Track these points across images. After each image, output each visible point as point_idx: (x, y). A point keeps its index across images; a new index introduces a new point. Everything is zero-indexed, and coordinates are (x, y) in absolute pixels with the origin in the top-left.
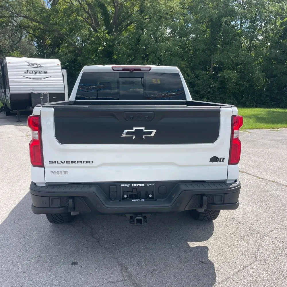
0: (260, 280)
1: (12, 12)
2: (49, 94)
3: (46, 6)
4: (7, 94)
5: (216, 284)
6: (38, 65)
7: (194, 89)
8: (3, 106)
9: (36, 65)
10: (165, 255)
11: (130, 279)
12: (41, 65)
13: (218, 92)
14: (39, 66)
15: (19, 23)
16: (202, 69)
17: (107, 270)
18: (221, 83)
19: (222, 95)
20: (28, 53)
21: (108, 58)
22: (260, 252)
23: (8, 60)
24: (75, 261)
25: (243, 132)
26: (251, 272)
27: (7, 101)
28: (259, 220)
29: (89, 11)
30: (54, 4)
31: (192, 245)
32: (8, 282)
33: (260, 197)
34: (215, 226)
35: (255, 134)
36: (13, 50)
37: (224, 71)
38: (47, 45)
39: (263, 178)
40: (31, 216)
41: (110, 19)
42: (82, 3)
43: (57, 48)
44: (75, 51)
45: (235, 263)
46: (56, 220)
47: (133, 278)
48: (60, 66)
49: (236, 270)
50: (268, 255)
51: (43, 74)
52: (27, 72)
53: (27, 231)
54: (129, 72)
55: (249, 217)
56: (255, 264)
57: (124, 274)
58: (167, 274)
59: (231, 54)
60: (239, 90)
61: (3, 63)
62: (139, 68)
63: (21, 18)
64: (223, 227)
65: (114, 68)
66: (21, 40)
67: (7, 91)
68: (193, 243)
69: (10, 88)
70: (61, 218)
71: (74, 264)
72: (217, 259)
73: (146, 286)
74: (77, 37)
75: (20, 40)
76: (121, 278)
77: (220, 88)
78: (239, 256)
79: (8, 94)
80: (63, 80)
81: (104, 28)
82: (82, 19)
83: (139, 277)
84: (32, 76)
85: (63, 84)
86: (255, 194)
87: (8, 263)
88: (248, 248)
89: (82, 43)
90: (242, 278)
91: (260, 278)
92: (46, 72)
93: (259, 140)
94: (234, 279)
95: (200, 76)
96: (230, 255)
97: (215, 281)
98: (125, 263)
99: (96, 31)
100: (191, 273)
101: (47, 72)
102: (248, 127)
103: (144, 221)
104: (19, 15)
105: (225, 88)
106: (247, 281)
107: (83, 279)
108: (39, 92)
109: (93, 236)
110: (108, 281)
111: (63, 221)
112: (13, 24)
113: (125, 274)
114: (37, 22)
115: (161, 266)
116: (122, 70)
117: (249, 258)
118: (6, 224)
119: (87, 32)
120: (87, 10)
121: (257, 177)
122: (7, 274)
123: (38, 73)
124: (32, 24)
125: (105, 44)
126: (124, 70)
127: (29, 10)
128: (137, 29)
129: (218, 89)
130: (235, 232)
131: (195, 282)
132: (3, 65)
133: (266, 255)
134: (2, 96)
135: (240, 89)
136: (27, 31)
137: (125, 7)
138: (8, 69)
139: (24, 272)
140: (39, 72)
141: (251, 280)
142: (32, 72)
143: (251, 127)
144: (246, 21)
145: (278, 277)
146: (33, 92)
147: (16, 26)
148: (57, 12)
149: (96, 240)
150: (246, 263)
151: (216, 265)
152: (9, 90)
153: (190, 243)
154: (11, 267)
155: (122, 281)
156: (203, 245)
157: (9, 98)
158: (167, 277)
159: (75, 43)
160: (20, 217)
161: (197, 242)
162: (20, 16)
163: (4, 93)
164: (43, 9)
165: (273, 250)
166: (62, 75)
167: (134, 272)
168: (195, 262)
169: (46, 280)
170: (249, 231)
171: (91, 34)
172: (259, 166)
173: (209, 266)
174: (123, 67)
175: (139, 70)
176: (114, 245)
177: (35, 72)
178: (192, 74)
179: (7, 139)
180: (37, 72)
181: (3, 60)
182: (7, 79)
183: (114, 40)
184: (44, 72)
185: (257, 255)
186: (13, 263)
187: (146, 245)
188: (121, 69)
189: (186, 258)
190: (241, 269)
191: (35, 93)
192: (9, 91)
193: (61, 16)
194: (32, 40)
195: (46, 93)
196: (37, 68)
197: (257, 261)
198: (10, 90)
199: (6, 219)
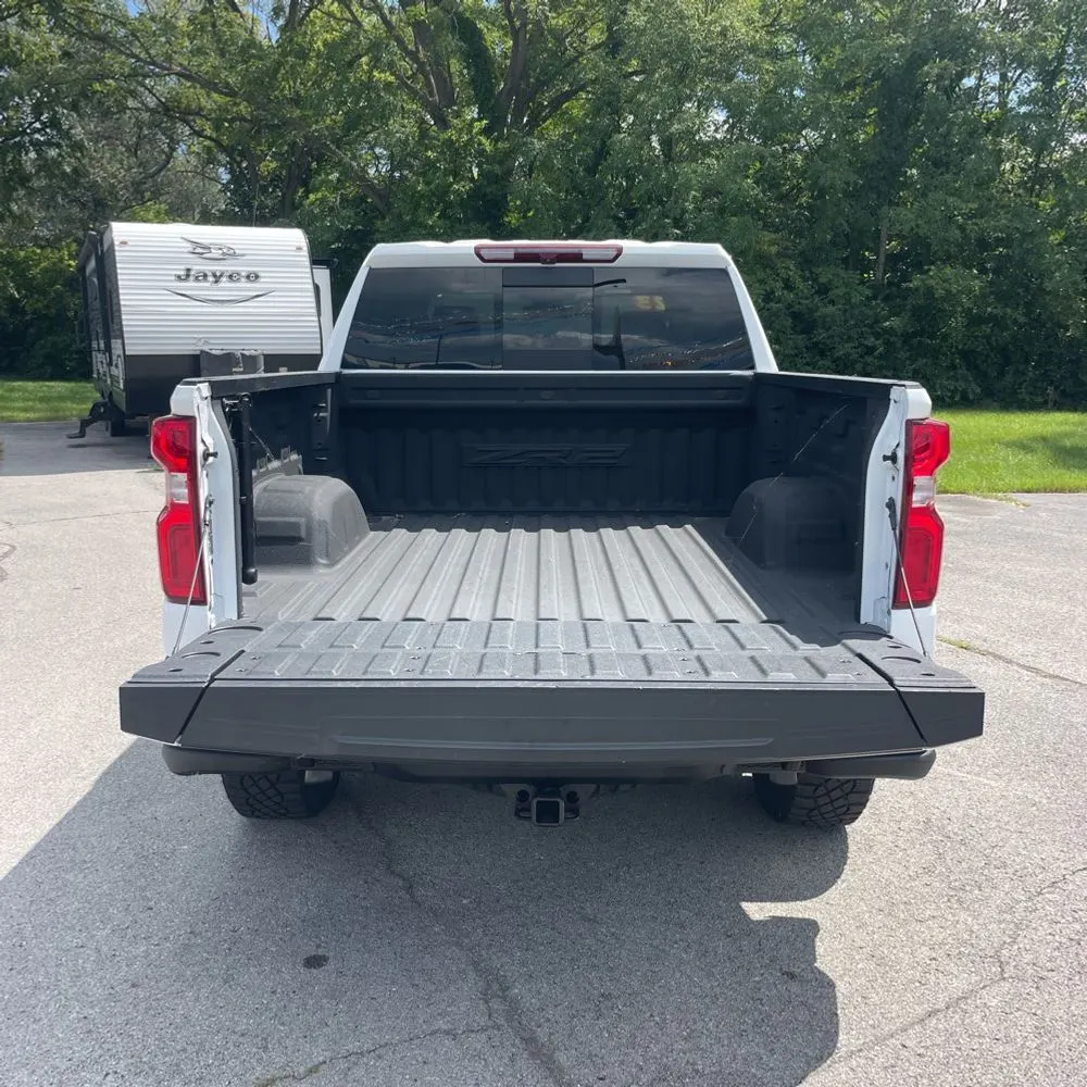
0: (1009, 1048)
1: (138, 59)
2: (266, 356)
3: (264, 34)
4: (114, 358)
5: (835, 1057)
6: (225, 251)
7: (810, 339)
8: (101, 400)
9: (220, 252)
10: (651, 945)
11: (515, 1024)
12: (237, 252)
13: (907, 348)
14: (229, 254)
15: (163, 100)
16: (845, 261)
17: (433, 988)
18: (918, 314)
19: (921, 362)
20: (198, 210)
21: (484, 224)
22: (1019, 948)
23: (121, 232)
24: (320, 952)
25: (995, 501)
26: (977, 1018)
27: (115, 383)
28: (1028, 829)
29: (417, 48)
30: (290, 26)
31: (756, 911)
32: (75, 1015)
33: (1038, 747)
34: (852, 848)
35: (1046, 510)
36: (143, 197)
37: (930, 270)
38: (263, 178)
39: (1057, 677)
40: (174, 790)
41: (496, 78)
42: (394, 18)
43: (301, 191)
44: (363, 199)
45: (918, 984)
46: (258, 806)
47: (524, 1022)
48: (305, 252)
49: (920, 1011)
50: (1050, 961)
51: (243, 284)
52: (188, 276)
53: (153, 843)
54: (539, 265)
55: (989, 819)
56: (995, 990)
57: (495, 1004)
58: (655, 1014)
59: (958, 203)
60: (989, 343)
61: (102, 245)
62: (576, 251)
63: (172, 81)
64: (885, 851)
65: (482, 252)
66: (171, 164)
67: (116, 344)
68: (764, 904)
69: (125, 336)
70: (274, 799)
71: (314, 962)
72: (848, 966)
73: (574, 1051)
74: (372, 148)
75: (168, 162)
76: (484, 1021)
77: (915, 334)
78: (934, 959)
79: (119, 356)
80: (314, 305)
81: (472, 113)
82: (391, 78)
83: (548, 1020)
84: (205, 289)
85: (316, 319)
86: (1022, 734)
87: (81, 950)
88: (973, 932)
89: (392, 170)
90: (939, 1041)
91: (1009, 1040)
92: (253, 277)
93: (1056, 534)
94: (908, 1043)
95: (837, 287)
96: (901, 955)
97: (835, 1046)
98: (502, 966)
99: (443, 123)
100: (745, 1011)
101: (257, 277)
102: (1017, 483)
103: (566, 811)
104: (163, 68)
105: (932, 336)
106: (959, 1053)
107: (342, 1018)
108: (229, 348)
109: (390, 868)
110: (433, 1028)
111: (283, 811)
112: (143, 103)
113: (496, 1007)
114: (226, 95)
115: (635, 984)
116: (512, 257)
117: (973, 969)
118: (83, 814)
119: (411, 127)
120: (411, 47)
121: (1037, 671)
122: (75, 989)
123: (224, 279)
124: (211, 101)
125: (475, 171)
126: (520, 257)
127: (199, 51)
128: (596, 111)
129: (907, 338)
130: (928, 871)
131: (757, 1045)
132: (102, 251)
133: (1043, 960)
134: (99, 364)
135: (993, 339)
136: (191, 128)
137: (551, 31)
138: (118, 265)
139: (133, 986)
140: (230, 276)
141: (975, 1047)
142: (205, 276)
143: (1029, 483)
144: (1020, 75)
145: (1080, 1043)
146: (206, 348)
147: (153, 111)
148: (303, 55)
149: (401, 883)
150: (958, 985)
151: (842, 988)
152: (120, 341)
153: (749, 904)
154: (88, 966)
155: (483, 1030)
156: (800, 916)
157: (119, 372)
158: (652, 1024)
159: (364, 170)
160: (136, 794)
161: (779, 904)
162: (166, 72)
163: (104, 354)
164: (249, 46)
165: (1074, 943)
166: (311, 287)
167: (533, 1001)
168: (762, 975)
169: (210, 1016)
170: (983, 868)
171: (424, 132)
172: (1049, 630)
173: (815, 991)
174: (516, 247)
175: (577, 257)
176: (464, 902)
177: (214, 275)
178: (805, 280)
179: (108, 521)
180: (221, 276)
181: (101, 234)
182: (115, 301)
183: (509, 154)
184: (248, 277)
185: (1008, 960)
186: (98, 951)
187: (582, 908)
188: (510, 254)
189: (729, 959)
190: (943, 1006)
191: (213, 352)
192: (121, 347)
193: (315, 72)
194: (211, 160)
195: (253, 353)
196: (222, 262)
197: (1004, 979)
198: (123, 340)
199: (85, 799)
